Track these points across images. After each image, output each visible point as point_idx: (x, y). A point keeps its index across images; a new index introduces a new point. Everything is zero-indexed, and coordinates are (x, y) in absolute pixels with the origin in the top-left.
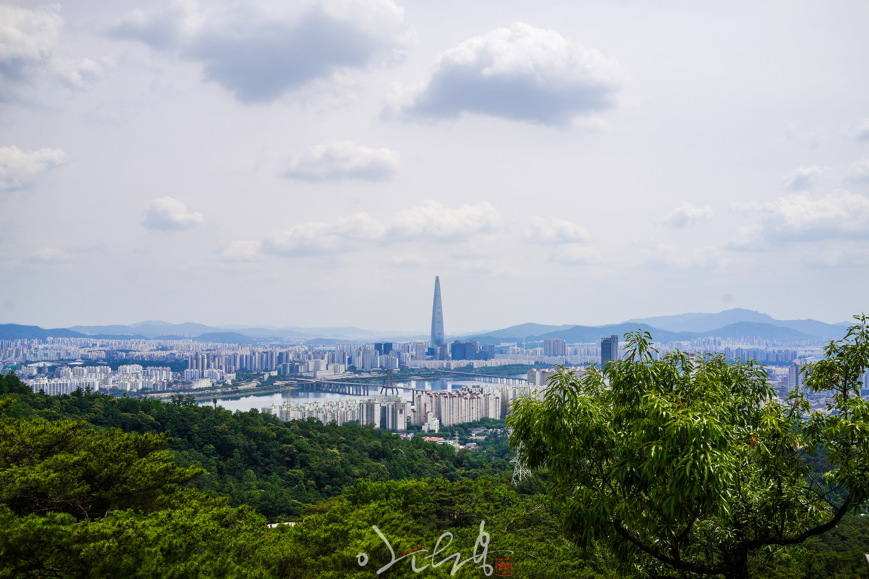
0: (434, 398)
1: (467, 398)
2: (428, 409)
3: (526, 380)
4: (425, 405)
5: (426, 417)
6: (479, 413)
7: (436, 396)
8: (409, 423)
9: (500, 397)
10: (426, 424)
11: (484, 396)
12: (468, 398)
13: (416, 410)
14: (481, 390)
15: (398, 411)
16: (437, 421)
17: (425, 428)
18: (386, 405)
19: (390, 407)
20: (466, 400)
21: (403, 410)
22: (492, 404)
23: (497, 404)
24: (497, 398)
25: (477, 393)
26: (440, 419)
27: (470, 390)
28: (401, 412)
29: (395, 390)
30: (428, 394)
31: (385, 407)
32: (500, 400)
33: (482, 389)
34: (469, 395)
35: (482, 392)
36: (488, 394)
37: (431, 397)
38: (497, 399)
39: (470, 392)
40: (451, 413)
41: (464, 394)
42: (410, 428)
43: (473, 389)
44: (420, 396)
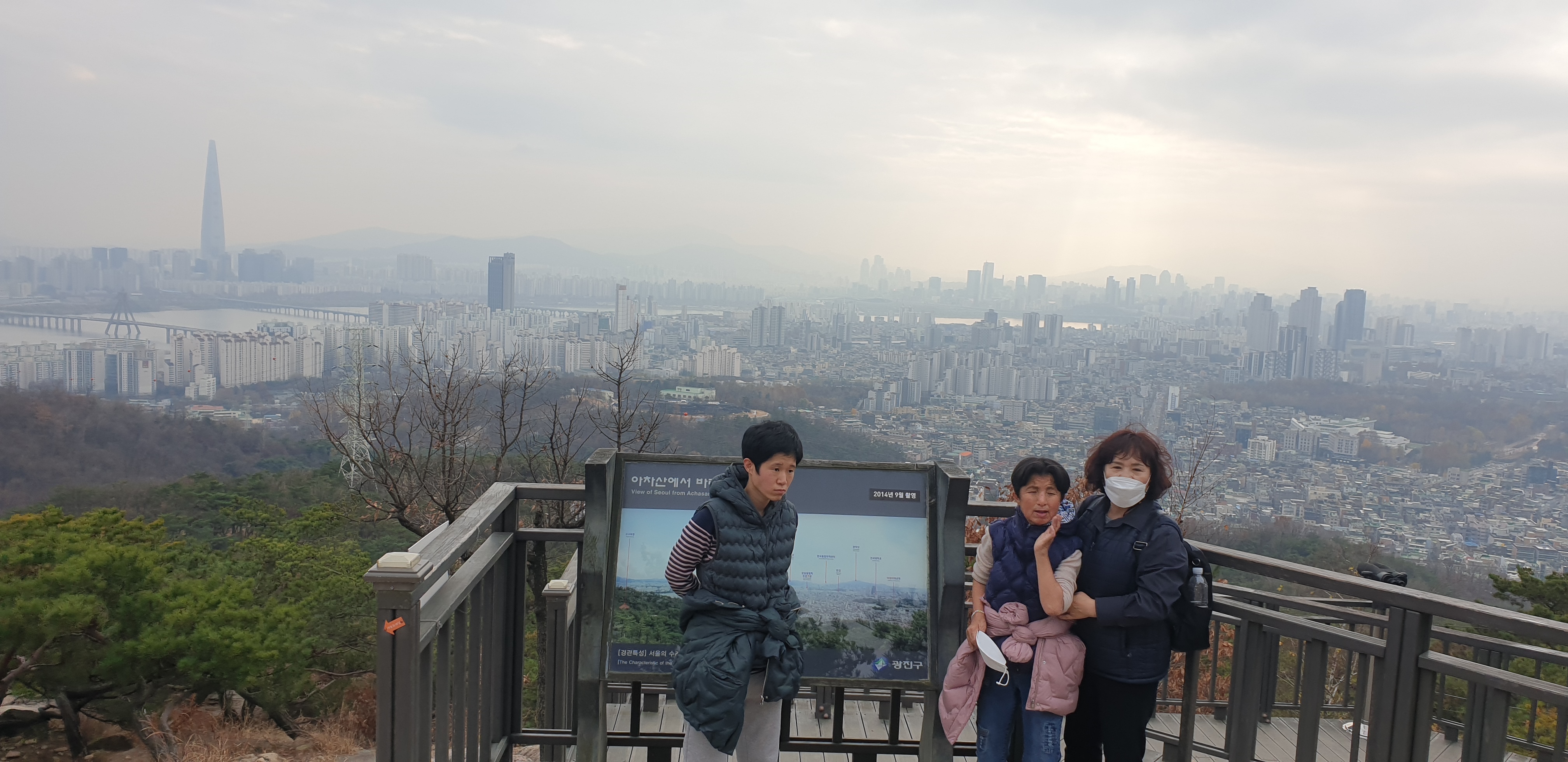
0: (206, 342)
1: (265, 344)
2: (196, 360)
3: (366, 316)
4: (191, 354)
5: (192, 371)
6: (286, 367)
7: (210, 339)
8: (160, 383)
9: (322, 342)
10: (191, 384)
11: (295, 340)
12: (268, 343)
13: (173, 361)
14: (289, 330)
15: (140, 363)
16: (213, 380)
17: (190, 393)
18: (115, 353)
19: (125, 356)
20: (265, 346)
21: (150, 363)
22: (308, 353)
23: (318, 353)
24: (316, 343)
25: (283, 335)
26: (217, 376)
27: (271, 331)
28: (146, 364)
29: (132, 327)
30: (195, 336)
31: (115, 356)
32: (322, 347)
33: (292, 329)
34: (269, 338)
35: (291, 334)
36: (302, 337)
37: (202, 340)
38: (318, 346)
39: (272, 334)
40: (238, 366)
41: (260, 336)
42: (161, 391)
43: (276, 329)
44: (180, 339)
